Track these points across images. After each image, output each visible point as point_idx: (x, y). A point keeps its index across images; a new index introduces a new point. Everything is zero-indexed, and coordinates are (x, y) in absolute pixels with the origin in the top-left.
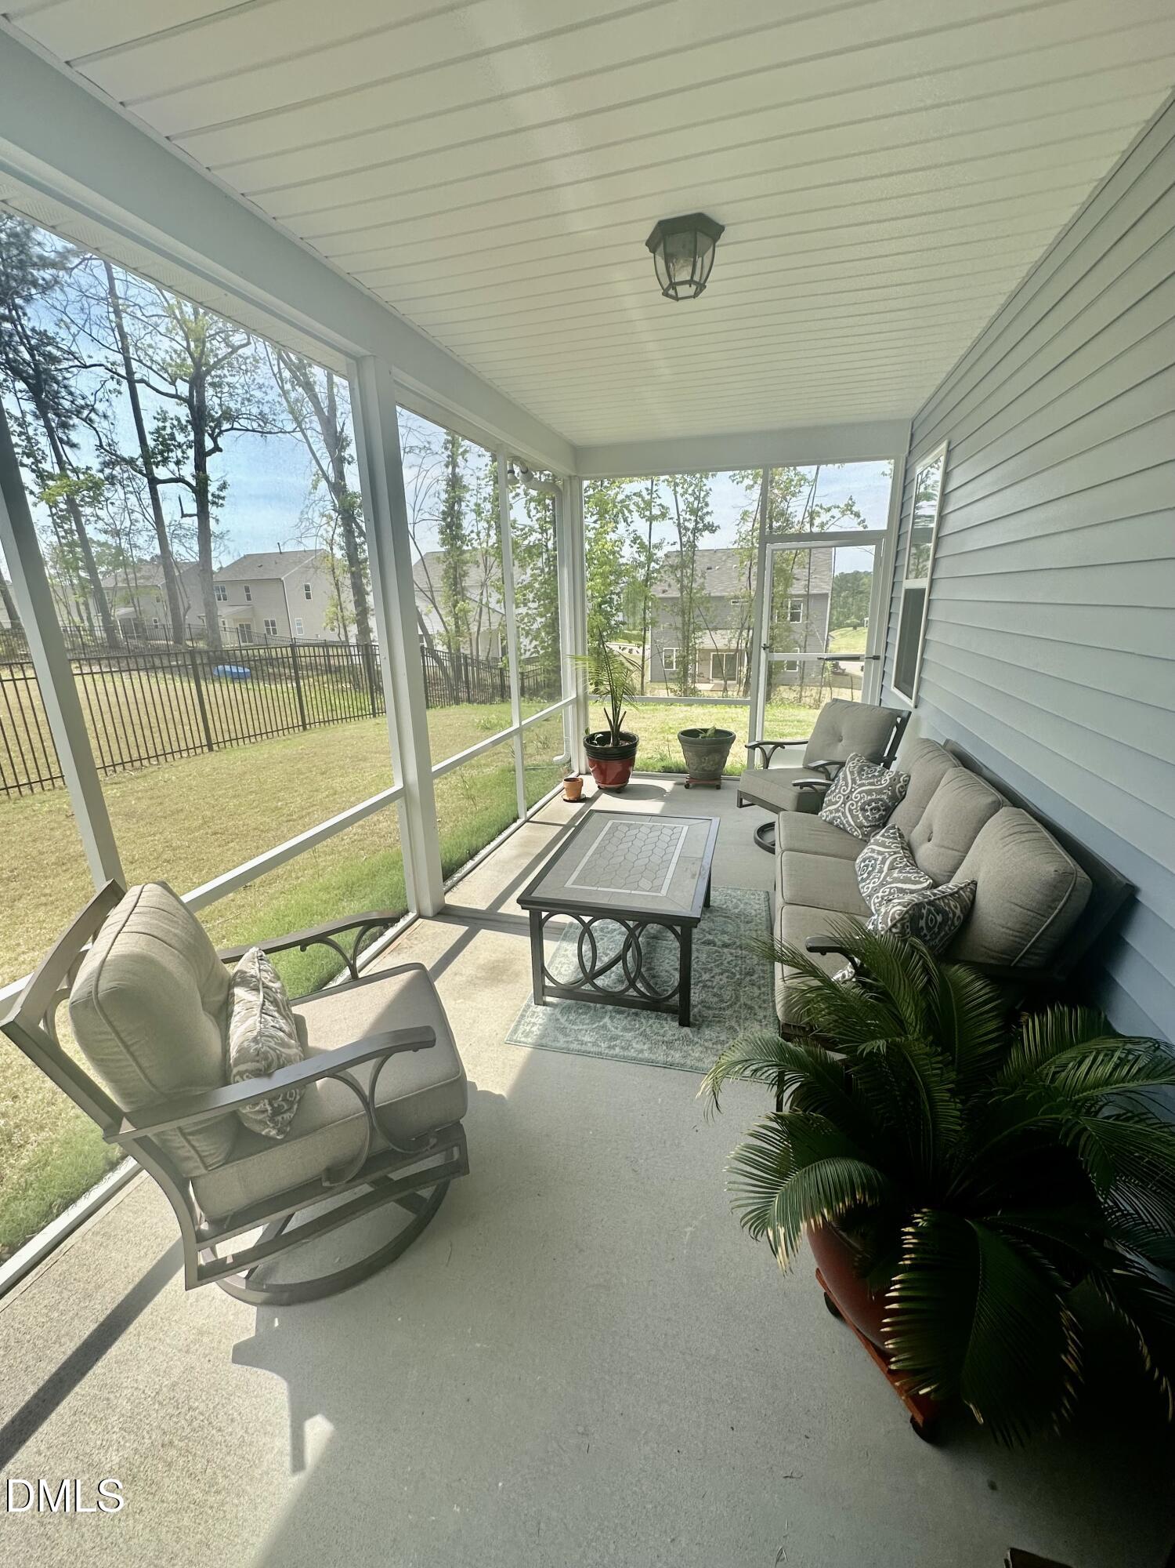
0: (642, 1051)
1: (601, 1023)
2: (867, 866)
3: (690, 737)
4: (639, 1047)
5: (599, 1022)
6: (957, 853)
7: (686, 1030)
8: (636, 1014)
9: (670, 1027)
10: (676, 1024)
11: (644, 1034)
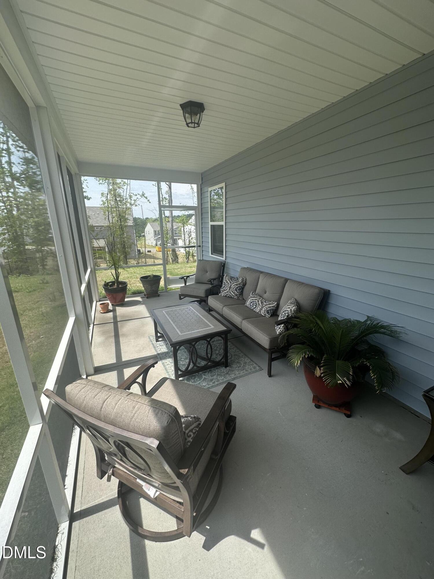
0: (223, 379)
1: (203, 378)
2: (254, 304)
3: (144, 279)
4: (221, 378)
5: (202, 378)
6: (278, 294)
7: (228, 368)
8: (210, 371)
9: (223, 369)
10: (224, 368)
11: (218, 375)
